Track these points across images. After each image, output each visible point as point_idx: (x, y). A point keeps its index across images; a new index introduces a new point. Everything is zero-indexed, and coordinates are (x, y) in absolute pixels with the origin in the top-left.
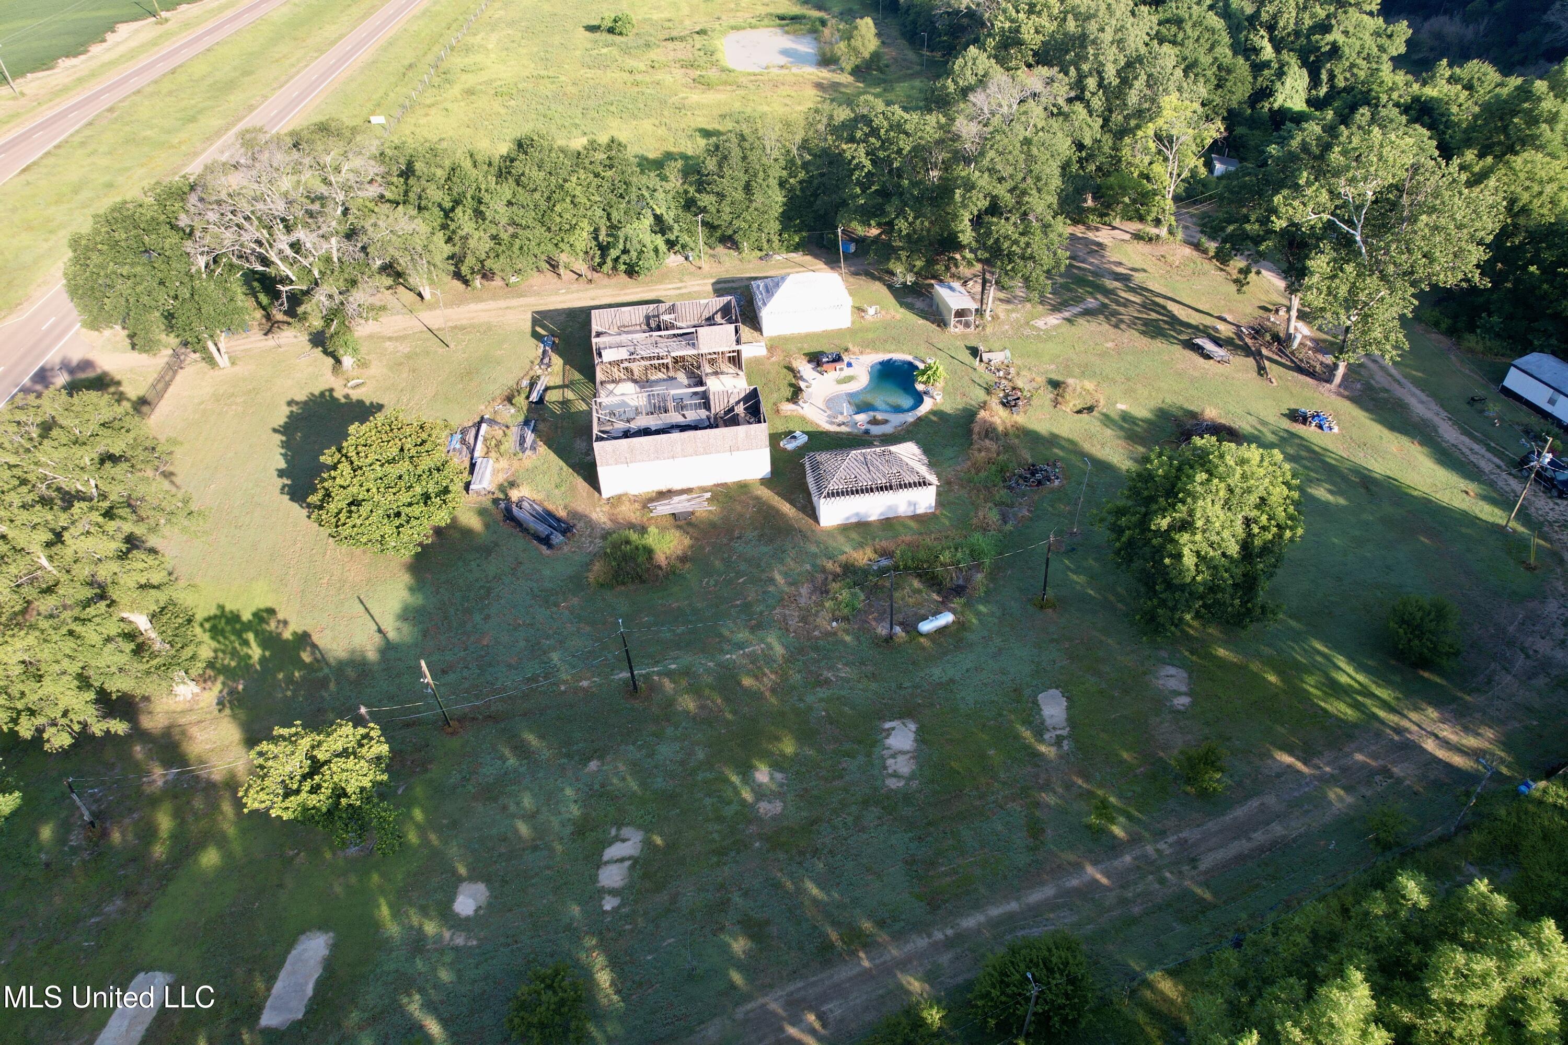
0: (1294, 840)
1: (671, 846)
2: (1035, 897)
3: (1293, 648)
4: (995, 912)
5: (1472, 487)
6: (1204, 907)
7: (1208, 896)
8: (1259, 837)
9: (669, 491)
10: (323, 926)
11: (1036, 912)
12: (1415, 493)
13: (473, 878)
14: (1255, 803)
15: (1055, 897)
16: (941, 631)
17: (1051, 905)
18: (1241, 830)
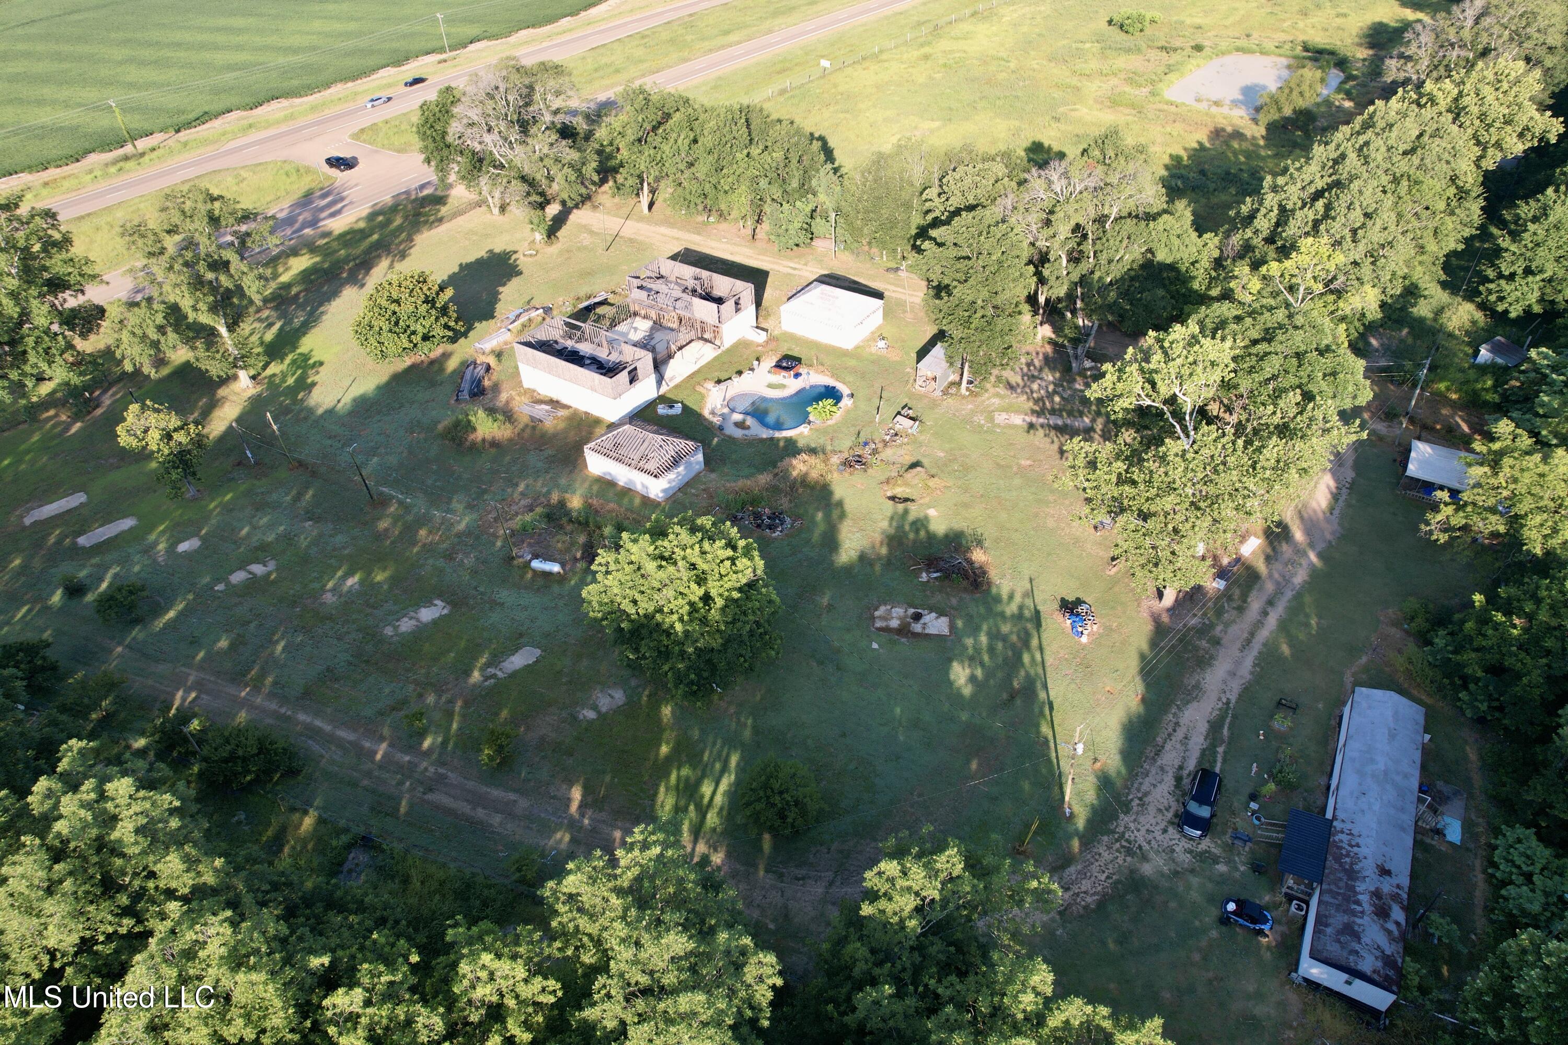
0: (493, 832)
1: (274, 582)
2: (342, 733)
3: (714, 744)
4: (318, 723)
5: (1112, 760)
6: (393, 813)
7: (403, 810)
8: (480, 813)
9: (557, 402)
10: (139, 519)
11: (330, 739)
12: (1045, 729)
13: (202, 538)
14: (512, 796)
15: (350, 742)
16: (547, 575)
17: (341, 744)
18: (478, 800)
